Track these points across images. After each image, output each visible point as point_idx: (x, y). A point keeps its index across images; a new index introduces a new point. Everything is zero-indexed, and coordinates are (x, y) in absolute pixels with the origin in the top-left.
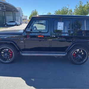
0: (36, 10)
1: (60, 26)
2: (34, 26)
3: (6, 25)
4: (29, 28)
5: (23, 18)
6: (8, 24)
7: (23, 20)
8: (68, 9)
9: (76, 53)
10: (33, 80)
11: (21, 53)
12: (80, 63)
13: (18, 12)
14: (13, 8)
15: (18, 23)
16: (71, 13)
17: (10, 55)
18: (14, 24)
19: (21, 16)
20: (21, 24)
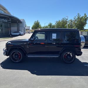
0: (38, 21)
1: (54, 36)
2: (36, 36)
3: (11, 36)
4: (33, 38)
5: (26, 28)
6: (12, 34)
7: (26, 30)
8: (67, 19)
9: (66, 55)
10: (36, 71)
11: (27, 55)
12: (70, 62)
13: (22, 23)
14: (18, 20)
15: (22, 33)
16: (71, 23)
17: (19, 56)
18: (18, 34)
19: (25, 27)
20: (24, 34)
